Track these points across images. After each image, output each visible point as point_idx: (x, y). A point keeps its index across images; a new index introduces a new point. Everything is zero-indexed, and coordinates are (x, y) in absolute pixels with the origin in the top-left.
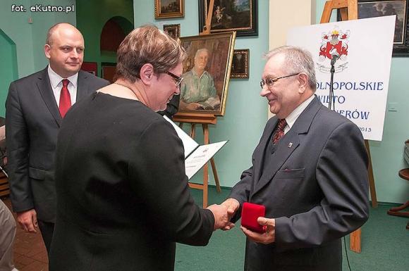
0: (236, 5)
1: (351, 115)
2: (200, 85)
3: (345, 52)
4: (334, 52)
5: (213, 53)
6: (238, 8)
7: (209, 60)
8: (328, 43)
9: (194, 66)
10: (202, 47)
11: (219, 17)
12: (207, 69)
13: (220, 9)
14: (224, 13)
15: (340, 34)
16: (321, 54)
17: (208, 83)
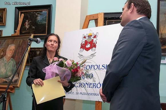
0: (38, 19)
1: (96, 85)
2: (7, 67)
3: (95, 46)
4: (88, 46)
5: (18, 47)
6: (39, 21)
7: (15, 51)
8: (86, 41)
9: (5, 55)
10: (12, 43)
11: (27, 26)
12: (13, 57)
13: (28, 22)
14: (31, 24)
15: (93, 35)
16: (81, 48)
17: (13, 66)
